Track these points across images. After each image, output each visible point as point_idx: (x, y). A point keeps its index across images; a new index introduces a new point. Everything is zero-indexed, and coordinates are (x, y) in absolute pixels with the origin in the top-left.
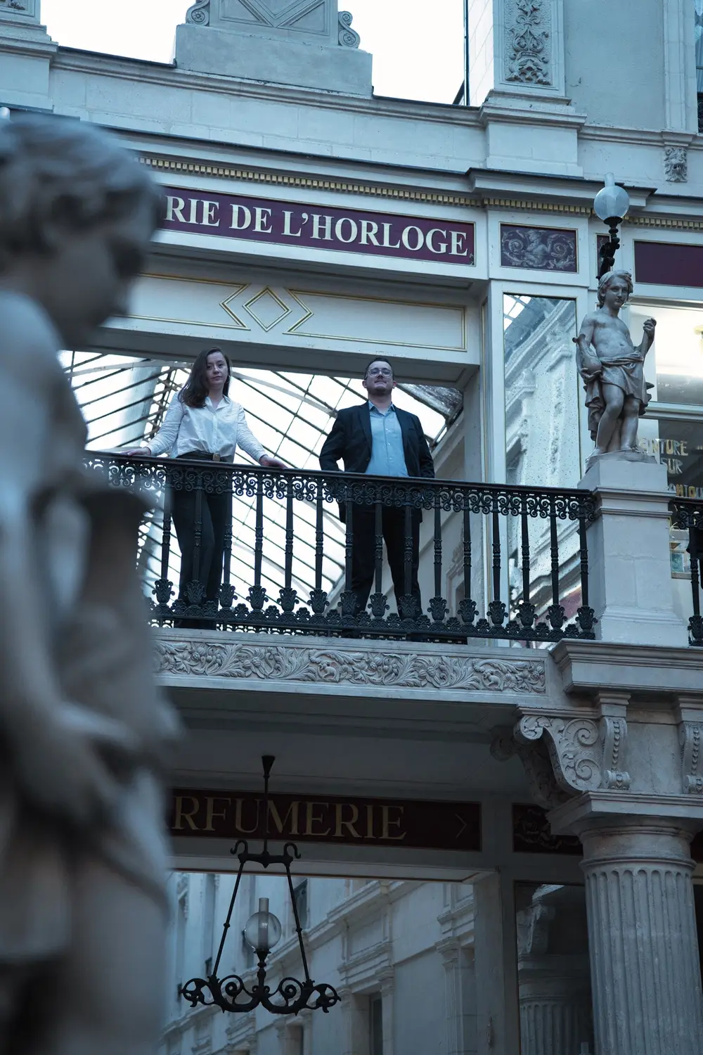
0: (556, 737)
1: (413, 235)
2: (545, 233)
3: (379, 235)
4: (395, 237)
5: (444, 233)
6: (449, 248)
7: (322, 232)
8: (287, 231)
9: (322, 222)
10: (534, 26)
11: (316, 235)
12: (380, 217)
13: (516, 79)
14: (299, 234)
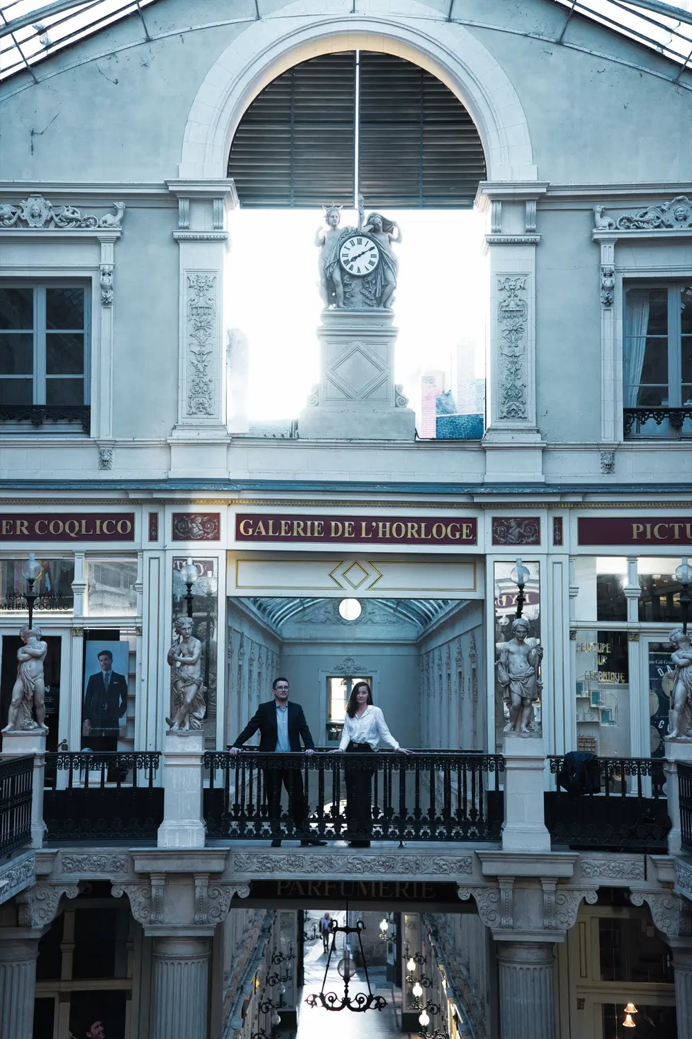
0: (477, 898)
1: (439, 529)
2: (520, 521)
3: (419, 532)
4: (428, 531)
5: (458, 525)
6: (461, 535)
7: (384, 533)
8: (364, 535)
9: (384, 527)
10: (517, 380)
11: (380, 535)
12: (418, 520)
13: (505, 417)
14: (370, 536)
